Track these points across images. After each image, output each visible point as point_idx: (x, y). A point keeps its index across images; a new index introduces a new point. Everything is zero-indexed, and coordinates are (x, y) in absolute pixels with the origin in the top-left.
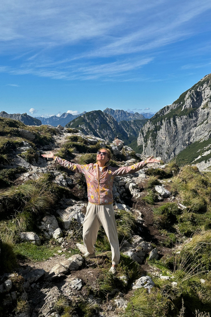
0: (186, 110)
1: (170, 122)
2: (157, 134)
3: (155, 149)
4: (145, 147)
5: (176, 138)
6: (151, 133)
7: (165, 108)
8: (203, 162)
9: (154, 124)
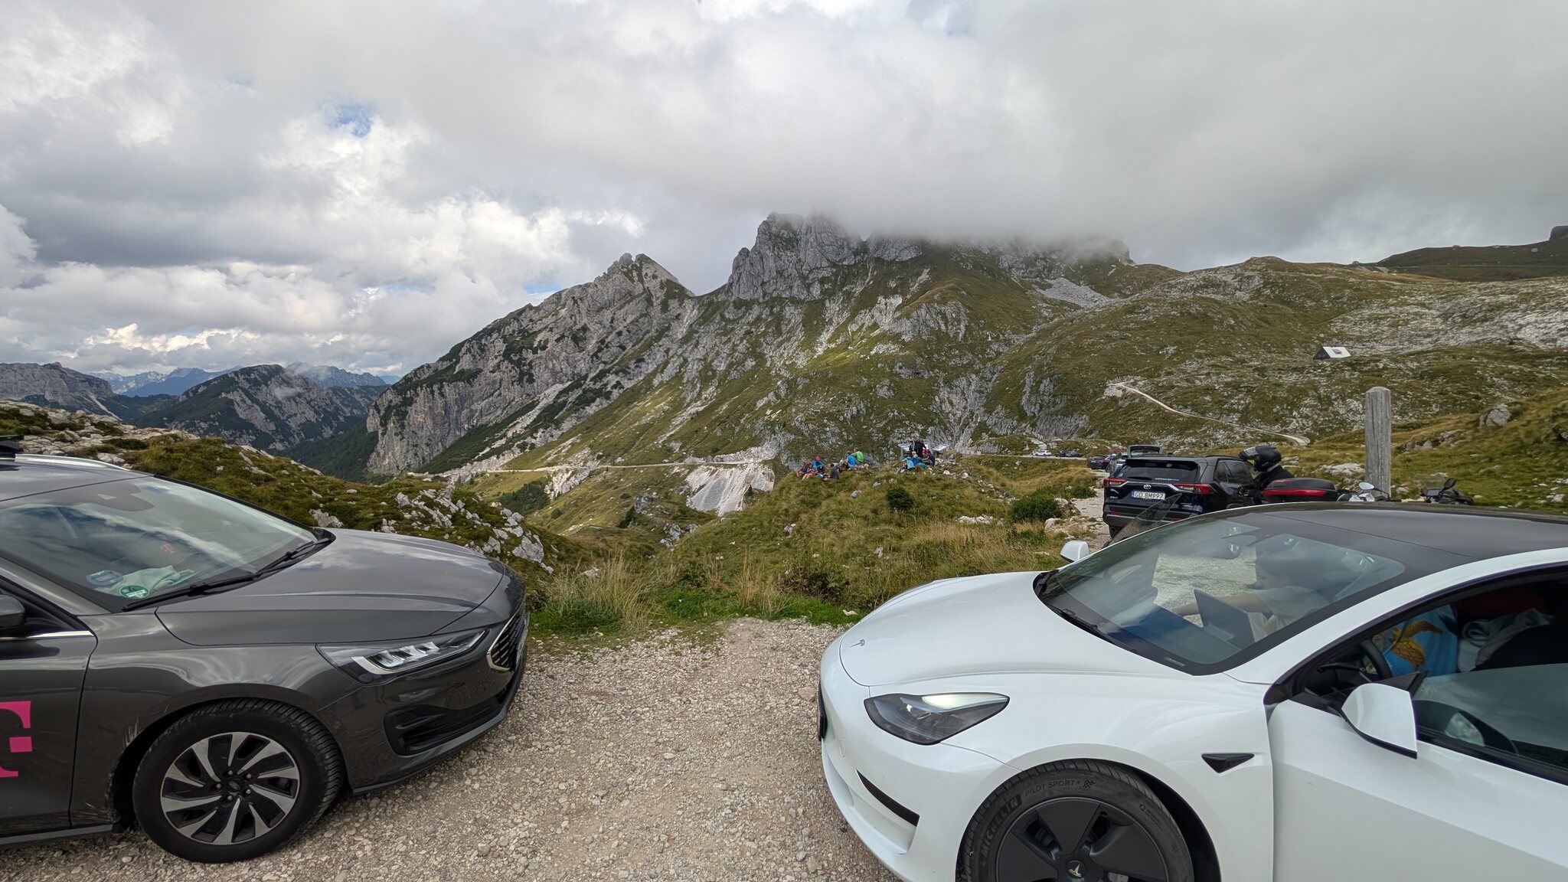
0: (462, 372)
1: (432, 392)
2: (407, 412)
3: (403, 438)
4: (383, 434)
5: (446, 419)
6: (394, 410)
7: (422, 367)
8: (494, 458)
9: (401, 395)
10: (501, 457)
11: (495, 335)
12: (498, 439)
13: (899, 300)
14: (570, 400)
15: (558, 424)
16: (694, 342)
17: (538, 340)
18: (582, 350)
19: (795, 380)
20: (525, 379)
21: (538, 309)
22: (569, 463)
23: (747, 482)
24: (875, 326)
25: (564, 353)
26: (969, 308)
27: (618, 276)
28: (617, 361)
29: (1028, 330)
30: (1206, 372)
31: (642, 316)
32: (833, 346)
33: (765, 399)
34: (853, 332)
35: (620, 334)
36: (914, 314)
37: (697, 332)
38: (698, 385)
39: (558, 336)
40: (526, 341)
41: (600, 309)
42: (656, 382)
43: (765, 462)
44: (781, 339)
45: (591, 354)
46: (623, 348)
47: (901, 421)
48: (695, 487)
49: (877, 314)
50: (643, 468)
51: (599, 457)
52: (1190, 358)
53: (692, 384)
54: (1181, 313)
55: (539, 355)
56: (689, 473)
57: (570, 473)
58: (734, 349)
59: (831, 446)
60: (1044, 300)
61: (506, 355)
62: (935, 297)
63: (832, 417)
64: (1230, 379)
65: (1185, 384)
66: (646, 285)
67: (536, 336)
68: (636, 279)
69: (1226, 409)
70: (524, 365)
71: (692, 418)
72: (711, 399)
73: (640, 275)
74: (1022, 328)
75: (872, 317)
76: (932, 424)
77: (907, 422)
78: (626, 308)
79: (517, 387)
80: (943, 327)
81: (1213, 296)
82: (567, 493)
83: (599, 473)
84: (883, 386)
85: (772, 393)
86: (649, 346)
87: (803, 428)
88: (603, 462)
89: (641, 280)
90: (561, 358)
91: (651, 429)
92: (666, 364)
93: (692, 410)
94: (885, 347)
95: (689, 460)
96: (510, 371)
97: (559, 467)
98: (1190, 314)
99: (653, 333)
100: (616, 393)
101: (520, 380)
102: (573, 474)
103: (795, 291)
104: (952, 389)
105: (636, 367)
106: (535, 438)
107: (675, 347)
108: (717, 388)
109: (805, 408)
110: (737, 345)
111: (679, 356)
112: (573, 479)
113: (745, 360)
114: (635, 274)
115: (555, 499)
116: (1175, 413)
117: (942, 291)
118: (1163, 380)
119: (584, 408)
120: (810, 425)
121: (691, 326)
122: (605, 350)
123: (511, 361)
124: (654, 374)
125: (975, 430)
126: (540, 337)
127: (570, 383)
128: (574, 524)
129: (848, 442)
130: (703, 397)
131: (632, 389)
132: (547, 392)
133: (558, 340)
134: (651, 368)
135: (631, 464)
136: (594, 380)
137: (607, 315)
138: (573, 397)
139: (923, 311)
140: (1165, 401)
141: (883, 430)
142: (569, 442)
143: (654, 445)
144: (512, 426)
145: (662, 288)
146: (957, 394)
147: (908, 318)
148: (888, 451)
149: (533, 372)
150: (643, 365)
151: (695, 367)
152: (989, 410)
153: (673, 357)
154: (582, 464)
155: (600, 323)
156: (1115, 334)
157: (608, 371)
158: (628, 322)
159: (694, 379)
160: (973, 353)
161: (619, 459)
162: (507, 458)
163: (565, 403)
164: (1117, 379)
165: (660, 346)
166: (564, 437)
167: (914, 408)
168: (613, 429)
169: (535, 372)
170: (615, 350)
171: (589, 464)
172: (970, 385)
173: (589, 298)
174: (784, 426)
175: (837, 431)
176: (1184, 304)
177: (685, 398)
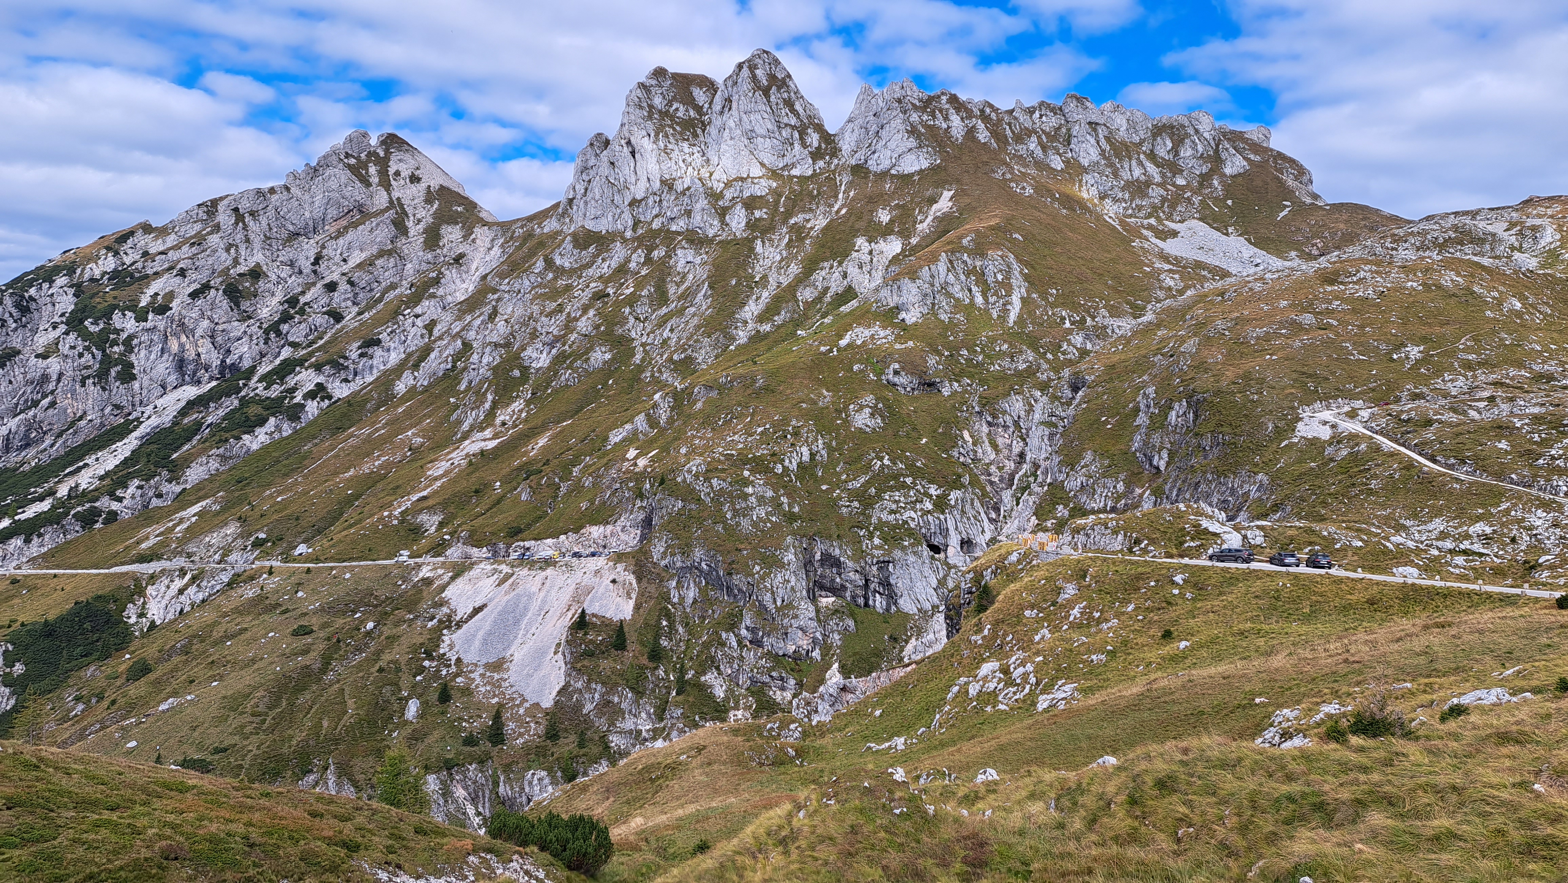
8: (17, 542)
10: (36, 540)
11: (61, 281)
12: (33, 501)
13: (893, 246)
14: (209, 420)
15: (176, 471)
16: (488, 310)
17: (150, 291)
18: (246, 317)
19: (688, 392)
20: (113, 372)
21: (163, 232)
22: (189, 555)
23: (577, 598)
24: (849, 293)
25: (205, 323)
26: (1027, 264)
27: (339, 175)
28: (321, 342)
29: (1137, 312)
30: (1486, 394)
31: (381, 254)
32: (766, 327)
33: (628, 427)
34: (806, 303)
35: (331, 287)
36: (925, 272)
37: (495, 291)
38: (490, 397)
39: (195, 286)
40: (124, 294)
41: (294, 235)
42: (401, 387)
43: (619, 557)
44: (664, 310)
45: (265, 326)
46: (337, 316)
47: (896, 477)
48: (463, 610)
49: (852, 270)
50: (351, 569)
51: (258, 544)
52: (1451, 369)
53: (477, 393)
54: (1424, 284)
55: (149, 325)
56: (453, 579)
57: (188, 577)
58: (569, 325)
59: (755, 524)
60: (1165, 257)
61: (74, 322)
62: (965, 242)
63: (761, 466)
64: (1536, 410)
65: (1453, 418)
66: (395, 194)
67: (148, 285)
68: (375, 180)
69: (1541, 468)
70: (115, 343)
71: (470, 463)
72: (515, 426)
73: (383, 173)
74: (1127, 307)
75: (845, 276)
76: (957, 484)
77: (909, 480)
78: (351, 235)
79: (93, 389)
80: (979, 300)
81: (1475, 259)
82: (172, 622)
83: (252, 578)
84: (861, 408)
85: (642, 416)
86: (395, 314)
87: (701, 488)
88: (266, 555)
89: (386, 184)
90: (199, 332)
91: (380, 486)
92: (425, 352)
93: (472, 446)
94: (867, 333)
95: (454, 553)
96: (81, 355)
97: (164, 564)
98: (1439, 287)
99: (404, 290)
100: (312, 408)
101: (102, 376)
102: (194, 579)
103: (697, 219)
104: (995, 417)
105: (362, 355)
106: (120, 500)
107: (447, 317)
108: (528, 402)
109: (706, 447)
110: (577, 319)
111: (454, 337)
112: (192, 590)
113: (591, 349)
114: (373, 169)
115: (143, 635)
116: (1444, 474)
117: (977, 232)
118: (1407, 408)
119: (238, 438)
120: (715, 482)
121: (484, 277)
122: (297, 318)
123: (85, 335)
124: (398, 371)
125: (1043, 499)
126: (156, 286)
127: (214, 383)
128: (175, 694)
129: (791, 517)
130: (498, 421)
131: (349, 401)
132: (160, 403)
133: (194, 295)
134: (394, 358)
135: (326, 560)
136: (268, 379)
137: (309, 248)
138: (215, 415)
139: (942, 266)
140: (1419, 448)
141: (860, 495)
142: (196, 508)
143: (382, 518)
144: (71, 474)
145: (429, 200)
146: (1006, 427)
147: (913, 280)
148: (871, 536)
149: (133, 358)
150: (378, 352)
151: (485, 361)
152: (1070, 461)
153: (440, 338)
154: (217, 557)
155: (292, 264)
156: (1308, 319)
157: (301, 362)
158: (352, 263)
159: (482, 382)
160: (1035, 350)
161: (302, 549)
162: (49, 540)
163: (198, 426)
164: (1317, 405)
165: (417, 316)
166: (183, 500)
167: (920, 451)
168: (296, 483)
169: (138, 359)
170: (320, 320)
171: (232, 558)
172: (1030, 410)
173: (271, 213)
174: (662, 482)
175: (770, 494)
176: (1427, 270)
177: (459, 422)
